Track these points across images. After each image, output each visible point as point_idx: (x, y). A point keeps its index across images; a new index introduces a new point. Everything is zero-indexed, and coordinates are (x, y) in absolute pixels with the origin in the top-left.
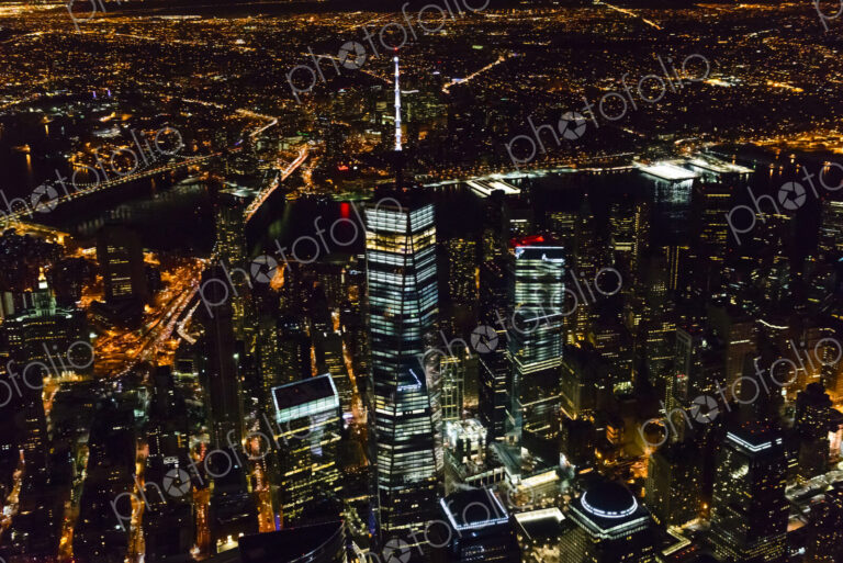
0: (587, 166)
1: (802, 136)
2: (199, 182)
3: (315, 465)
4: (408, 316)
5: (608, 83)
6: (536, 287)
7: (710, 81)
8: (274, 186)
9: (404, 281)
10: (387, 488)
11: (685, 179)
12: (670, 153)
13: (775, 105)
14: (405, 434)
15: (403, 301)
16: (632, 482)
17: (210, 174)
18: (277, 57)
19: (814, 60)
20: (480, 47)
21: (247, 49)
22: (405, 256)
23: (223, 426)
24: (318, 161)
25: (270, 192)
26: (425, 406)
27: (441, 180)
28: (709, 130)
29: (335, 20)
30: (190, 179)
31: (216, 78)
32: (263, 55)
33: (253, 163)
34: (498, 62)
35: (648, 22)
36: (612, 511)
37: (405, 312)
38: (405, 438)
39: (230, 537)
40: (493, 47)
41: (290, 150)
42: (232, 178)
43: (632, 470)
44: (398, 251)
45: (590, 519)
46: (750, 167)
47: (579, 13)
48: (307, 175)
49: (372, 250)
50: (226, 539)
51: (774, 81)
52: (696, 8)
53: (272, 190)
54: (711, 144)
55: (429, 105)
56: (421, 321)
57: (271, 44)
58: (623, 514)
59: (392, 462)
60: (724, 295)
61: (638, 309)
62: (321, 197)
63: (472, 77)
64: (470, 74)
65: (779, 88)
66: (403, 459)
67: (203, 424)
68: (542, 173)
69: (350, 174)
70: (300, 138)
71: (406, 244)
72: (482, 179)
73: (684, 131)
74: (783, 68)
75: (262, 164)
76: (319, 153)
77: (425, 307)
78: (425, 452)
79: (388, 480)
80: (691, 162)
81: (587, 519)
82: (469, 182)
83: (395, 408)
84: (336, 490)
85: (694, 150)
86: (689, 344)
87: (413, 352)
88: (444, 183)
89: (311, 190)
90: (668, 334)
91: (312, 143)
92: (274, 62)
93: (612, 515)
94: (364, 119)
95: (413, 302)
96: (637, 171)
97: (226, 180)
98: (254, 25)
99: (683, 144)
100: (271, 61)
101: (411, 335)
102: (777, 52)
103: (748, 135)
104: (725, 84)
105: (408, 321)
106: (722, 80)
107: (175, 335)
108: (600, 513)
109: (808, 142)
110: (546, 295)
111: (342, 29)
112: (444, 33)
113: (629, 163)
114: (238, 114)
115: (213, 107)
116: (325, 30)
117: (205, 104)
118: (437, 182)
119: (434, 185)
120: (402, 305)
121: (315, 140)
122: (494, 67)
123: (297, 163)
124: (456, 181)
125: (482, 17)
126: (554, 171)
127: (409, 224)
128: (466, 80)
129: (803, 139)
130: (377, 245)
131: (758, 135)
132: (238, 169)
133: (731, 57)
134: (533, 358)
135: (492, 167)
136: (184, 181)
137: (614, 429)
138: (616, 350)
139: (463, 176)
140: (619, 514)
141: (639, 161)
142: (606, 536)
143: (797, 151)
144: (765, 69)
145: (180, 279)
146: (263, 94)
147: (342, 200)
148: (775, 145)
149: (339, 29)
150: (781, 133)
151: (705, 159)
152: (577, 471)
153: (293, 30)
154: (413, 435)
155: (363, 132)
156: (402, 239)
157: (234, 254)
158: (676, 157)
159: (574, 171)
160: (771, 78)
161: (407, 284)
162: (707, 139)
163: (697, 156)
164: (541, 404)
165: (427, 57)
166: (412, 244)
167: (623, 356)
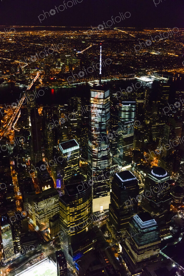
0: (121, 78)
1: (180, 69)
2: (8, 83)
3: (73, 165)
4: (103, 122)
5: (123, 53)
6: (127, 113)
7: (152, 53)
8: (32, 84)
9: (102, 112)
10: (95, 171)
11: (150, 82)
12: (145, 74)
13: (171, 60)
14: (101, 156)
15: (102, 118)
16: (152, 167)
17: (11, 81)
18: (23, 45)
19: (180, 47)
20: (84, 42)
21: (13, 42)
22: (103, 105)
23: (37, 155)
24: (43, 76)
25: (31, 86)
26: (106, 148)
27: (81, 82)
28: (154, 67)
29: (38, 33)
30: (5, 82)
31: (6, 51)
32: (18, 44)
33: (24, 77)
34: (90, 47)
35: (131, 35)
36: (161, 175)
37: (102, 121)
38: (100, 157)
39: (46, 186)
40: (88, 42)
41: (34, 73)
42: (18, 82)
43: (151, 164)
44: (100, 103)
45: (155, 177)
46: (168, 78)
47: (110, 32)
48: (41, 80)
49: (92, 103)
50: (45, 187)
51: (170, 53)
52: (144, 31)
53: (32, 85)
54: (156, 71)
55: (73, 60)
56: (106, 124)
57: (20, 40)
58: (164, 176)
59: (97, 164)
60: (171, 115)
61: (148, 119)
62: (46, 87)
63: (83, 51)
64: (82, 50)
65: (171, 55)
66: (99, 163)
67: (27, 155)
68: (109, 80)
69: (54, 80)
70: (36, 70)
71: (103, 102)
72: (92, 82)
73: (148, 68)
74: (172, 49)
75: (27, 77)
76: (43, 74)
77: (107, 120)
78: (106, 160)
79: (95, 169)
80: (151, 77)
81: (154, 177)
82: (89, 83)
83: (98, 148)
84: (78, 172)
85: (151, 73)
86: (169, 128)
87: (104, 132)
88: (81, 83)
89: (43, 85)
90: (157, 126)
91: (40, 71)
92: (22, 46)
93: (161, 176)
94: (54, 64)
95: (104, 118)
96: (136, 79)
97: (16, 82)
98: (13, 34)
99: (148, 71)
100: (21, 46)
101: (103, 128)
102: (170, 44)
103: (165, 69)
104: (156, 54)
105: (103, 124)
106: (155, 53)
107: (12, 129)
108: (157, 176)
109: (182, 71)
110: (130, 115)
111: (41, 36)
112: (72, 37)
113: (134, 77)
114: (15, 62)
115: (7, 60)
116: (35, 36)
117: (4, 59)
118: (80, 83)
119: (79, 83)
120: (101, 119)
121: (41, 70)
122: (89, 48)
123: (37, 77)
124: (85, 82)
125: (82, 33)
126: (113, 79)
127: (104, 96)
128: (82, 52)
129: (181, 70)
130: (94, 102)
131: (168, 69)
132: (19, 79)
133: (157, 46)
134: (126, 133)
135: (95, 78)
136: (3, 83)
137: (146, 153)
138: (143, 131)
139: (87, 81)
140: (163, 176)
141: (136, 76)
142: (160, 182)
143: (180, 73)
144: (167, 49)
145: (9, 112)
146: (22, 56)
147: (52, 88)
148: (173, 72)
149: (40, 36)
150: (175, 68)
151: (155, 76)
152: (136, 164)
153: (26, 36)
154: (103, 156)
155: (55, 68)
156: (102, 100)
157: (32, 105)
158: (147, 75)
159: (118, 79)
160: (169, 52)
161: (103, 113)
162: (154, 70)
163: (152, 75)
164: (128, 146)
165: (69, 45)
166: (105, 102)
167: (145, 132)
